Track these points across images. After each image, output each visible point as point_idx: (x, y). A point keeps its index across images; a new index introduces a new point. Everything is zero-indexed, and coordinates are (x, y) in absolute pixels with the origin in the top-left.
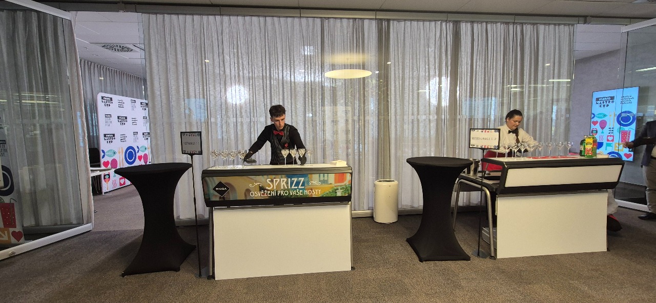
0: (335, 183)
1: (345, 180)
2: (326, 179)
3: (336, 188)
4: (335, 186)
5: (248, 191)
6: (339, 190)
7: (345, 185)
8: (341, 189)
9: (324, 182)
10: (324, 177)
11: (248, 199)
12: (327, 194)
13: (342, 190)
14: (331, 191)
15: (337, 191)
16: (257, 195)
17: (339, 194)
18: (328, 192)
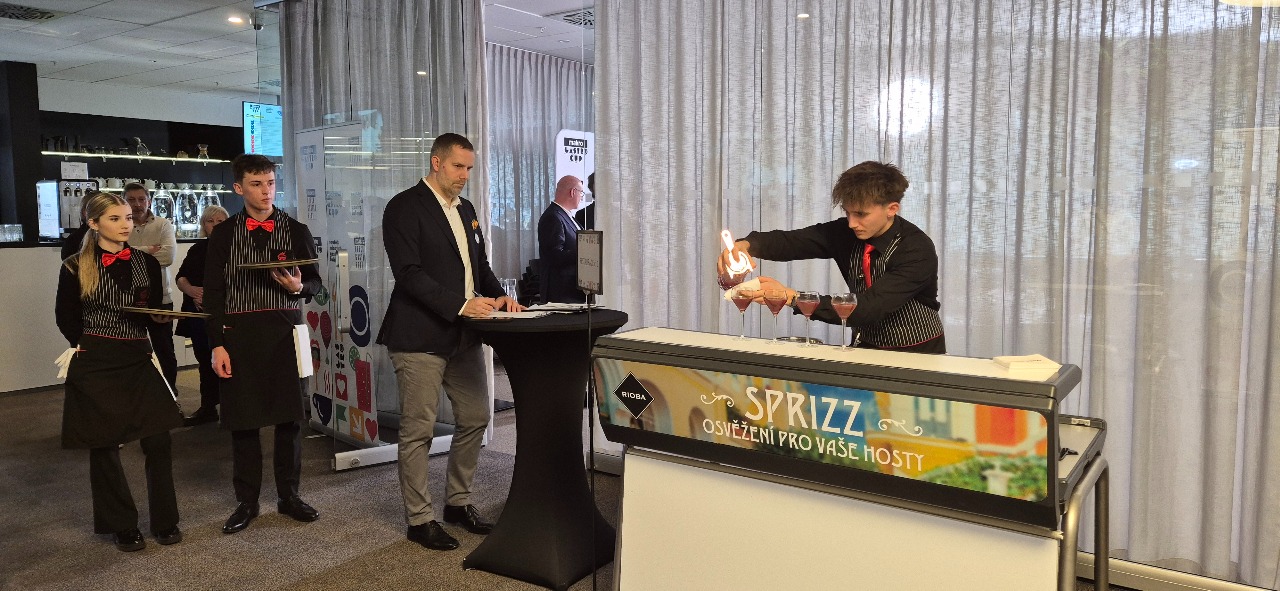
0: (980, 438)
1: (1023, 437)
2: (941, 416)
3: (982, 460)
4: (981, 453)
5: (697, 414)
6: (997, 471)
7: (1022, 455)
8: (1005, 469)
9: (934, 428)
10: (932, 408)
11: (699, 438)
12: (949, 475)
13: (1010, 475)
14: (962, 466)
15: (987, 473)
16: (719, 431)
17: (997, 486)
18: (951, 469)
